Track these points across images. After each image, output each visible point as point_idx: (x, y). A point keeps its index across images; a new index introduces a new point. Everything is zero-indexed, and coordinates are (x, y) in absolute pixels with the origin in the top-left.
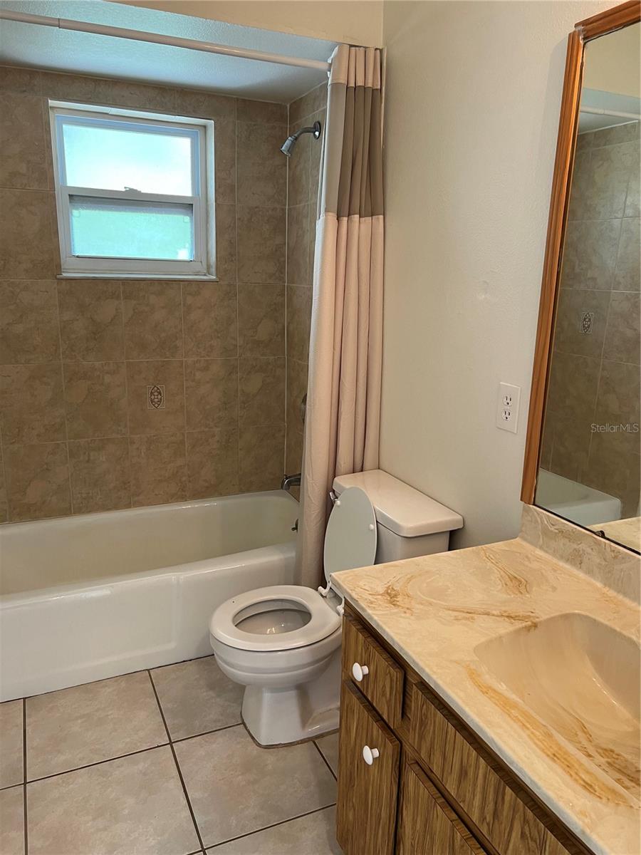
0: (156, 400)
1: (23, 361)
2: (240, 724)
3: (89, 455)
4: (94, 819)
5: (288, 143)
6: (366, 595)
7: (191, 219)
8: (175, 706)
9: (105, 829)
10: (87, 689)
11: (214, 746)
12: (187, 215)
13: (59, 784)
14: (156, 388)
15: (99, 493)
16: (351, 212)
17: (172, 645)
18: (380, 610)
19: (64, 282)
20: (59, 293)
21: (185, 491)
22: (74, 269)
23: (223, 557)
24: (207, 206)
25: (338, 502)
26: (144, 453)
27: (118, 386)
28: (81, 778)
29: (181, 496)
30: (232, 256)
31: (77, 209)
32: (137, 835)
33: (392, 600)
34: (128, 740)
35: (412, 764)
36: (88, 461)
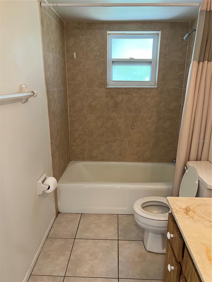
0: (133, 128)
1: (94, 114)
2: (142, 241)
3: (111, 144)
4: (90, 256)
5: (186, 36)
6: (177, 208)
7: (151, 67)
8: (123, 228)
9: (92, 260)
10: (99, 215)
11: (131, 245)
12: (150, 65)
13: (83, 242)
14: (133, 124)
15: (113, 156)
16: (204, 60)
17: (126, 208)
18: (180, 215)
19: (108, 89)
20: (106, 92)
21: (139, 159)
22: (111, 85)
23: (151, 183)
24: (156, 62)
25: (187, 171)
26: (128, 145)
27: (121, 123)
28: (90, 242)
29: (138, 160)
30: (163, 79)
31: (114, 66)
32: (100, 266)
33: (187, 212)
34: (106, 235)
35: (183, 277)
36: (110, 145)
